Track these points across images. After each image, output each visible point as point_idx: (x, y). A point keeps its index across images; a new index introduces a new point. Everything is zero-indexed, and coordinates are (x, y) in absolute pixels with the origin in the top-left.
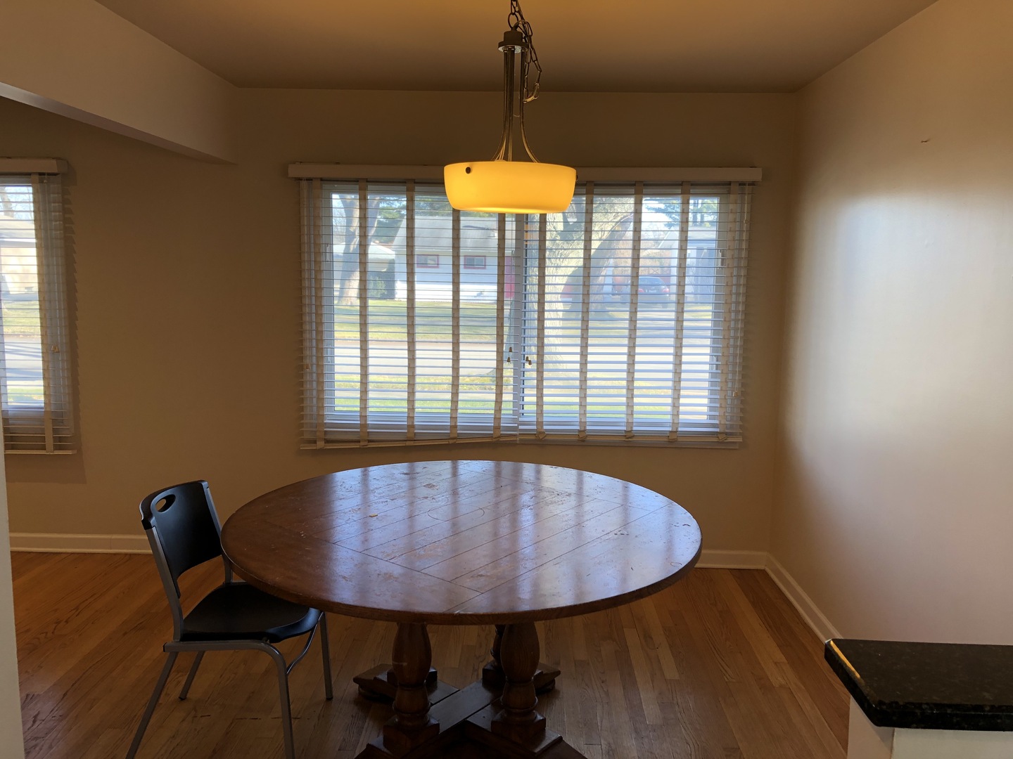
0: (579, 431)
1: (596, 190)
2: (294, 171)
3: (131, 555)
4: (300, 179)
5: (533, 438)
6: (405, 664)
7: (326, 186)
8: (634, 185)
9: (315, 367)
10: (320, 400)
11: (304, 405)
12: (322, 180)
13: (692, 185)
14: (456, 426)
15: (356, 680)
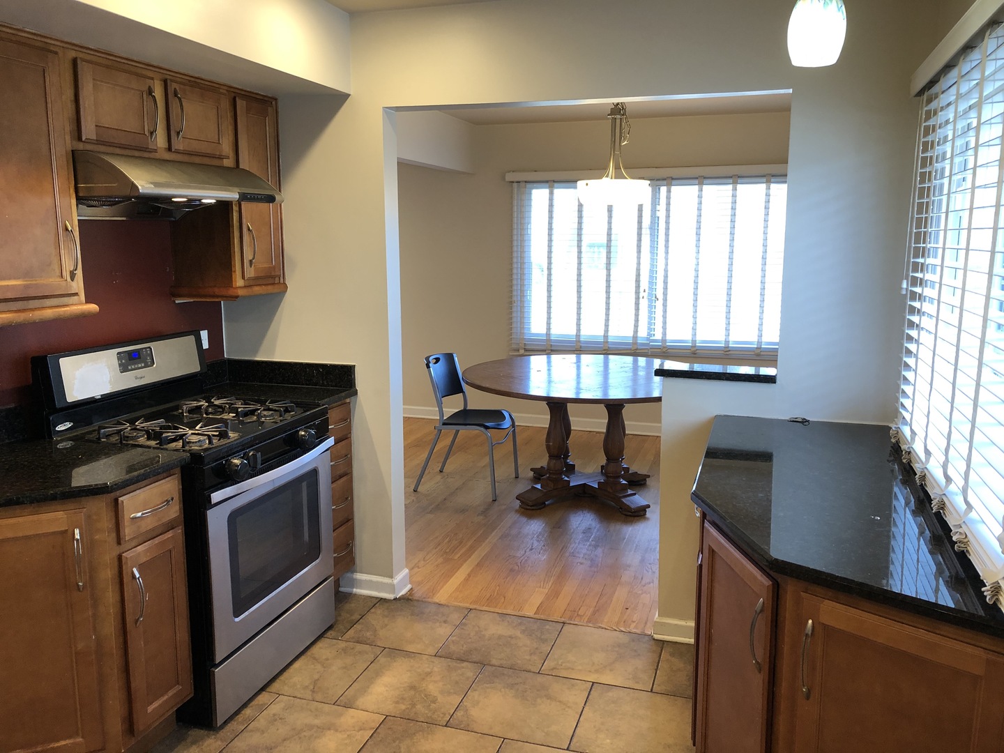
0: (692, 347)
1: (705, 182)
2: (509, 177)
3: (409, 418)
4: (513, 182)
5: (660, 350)
6: (551, 444)
7: (528, 185)
8: (731, 177)
9: (519, 302)
10: (522, 323)
11: (513, 326)
12: (526, 182)
13: (773, 176)
14: (607, 342)
15: (532, 470)
